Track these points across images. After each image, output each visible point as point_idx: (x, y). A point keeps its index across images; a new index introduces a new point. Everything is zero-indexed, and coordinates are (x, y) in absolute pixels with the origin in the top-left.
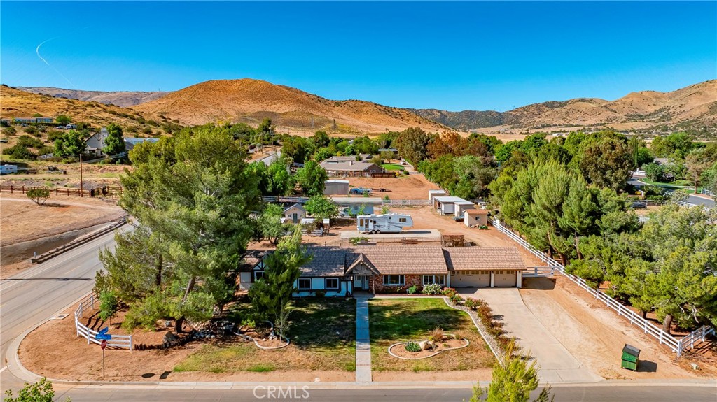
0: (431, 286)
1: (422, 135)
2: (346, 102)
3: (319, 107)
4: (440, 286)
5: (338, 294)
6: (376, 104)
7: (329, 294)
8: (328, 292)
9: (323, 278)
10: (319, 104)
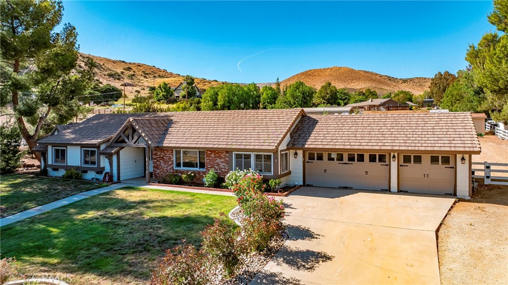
5: (98, 176)
7: (89, 176)
8: (89, 172)
9: (80, 147)
10: (389, 82)
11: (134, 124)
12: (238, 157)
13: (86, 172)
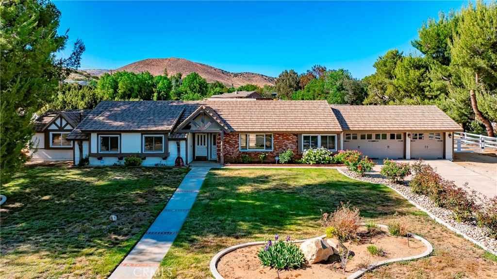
0: (315, 151)
1: (296, 75)
2: (241, 74)
3: (222, 77)
4: (330, 152)
5: (164, 162)
6: (262, 75)
7: (150, 162)
8: (147, 159)
9: (140, 134)
10: (223, 75)
11: (208, 112)
12: (306, 138)
13: (144, 159)
